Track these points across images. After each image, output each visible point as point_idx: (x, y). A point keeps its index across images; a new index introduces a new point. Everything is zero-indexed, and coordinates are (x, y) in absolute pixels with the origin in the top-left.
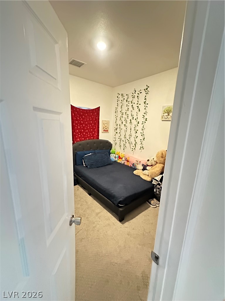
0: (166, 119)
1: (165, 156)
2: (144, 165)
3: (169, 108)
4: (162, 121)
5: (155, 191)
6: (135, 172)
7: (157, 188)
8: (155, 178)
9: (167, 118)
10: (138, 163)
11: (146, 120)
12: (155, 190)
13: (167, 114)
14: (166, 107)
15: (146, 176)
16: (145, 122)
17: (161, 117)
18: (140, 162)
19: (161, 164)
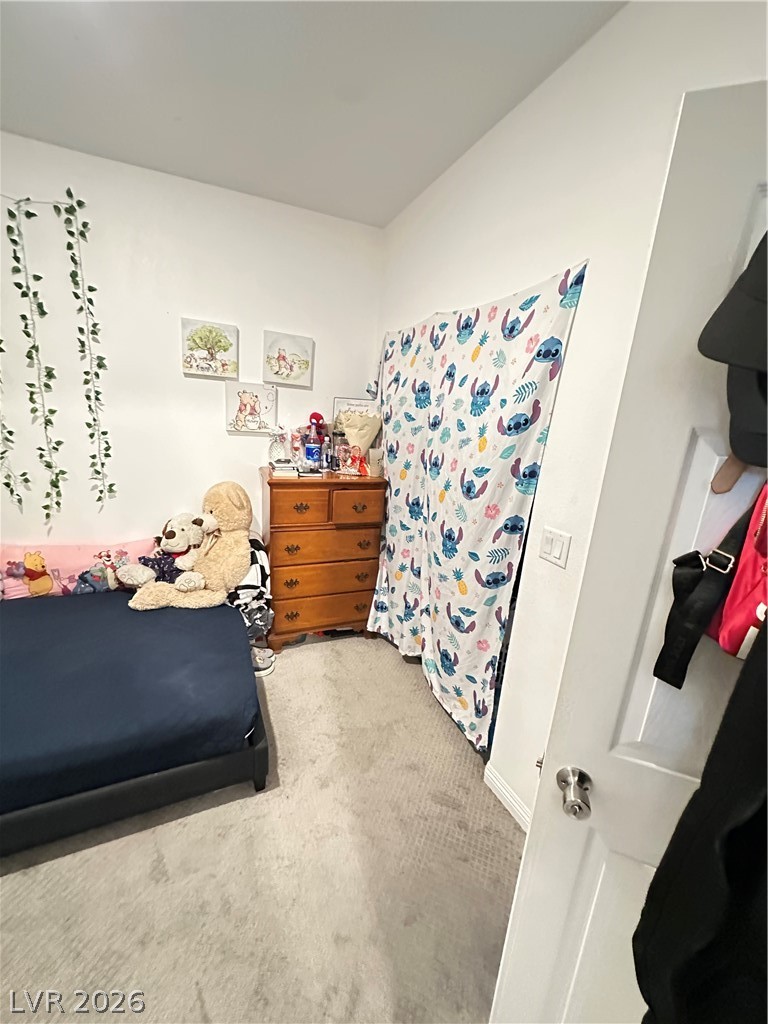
0: (206, 373)
1: (248, 501)
2: (150, 560)
3: (211, 332)
4: (186, 375)
5: (248, 624)
6: (135, 603)
7: (253, 610)
8: (243, 583)
9: (208, 369)
10: (113, 560)
11: (101, 366)
12: (246, 621)
13: (205, 353)
14: (199, 326)
15: (202, 592)
16: (97, 375)
17: (181, 362)
18: (122, 554)
19: (238, 532)
